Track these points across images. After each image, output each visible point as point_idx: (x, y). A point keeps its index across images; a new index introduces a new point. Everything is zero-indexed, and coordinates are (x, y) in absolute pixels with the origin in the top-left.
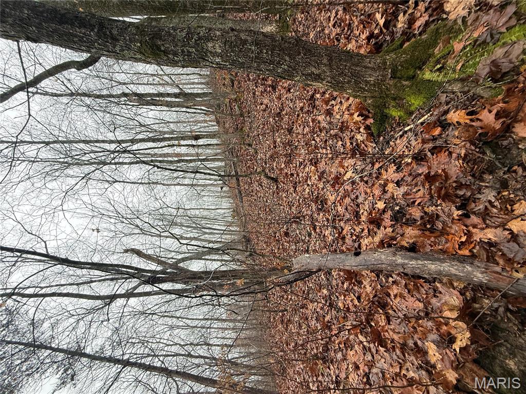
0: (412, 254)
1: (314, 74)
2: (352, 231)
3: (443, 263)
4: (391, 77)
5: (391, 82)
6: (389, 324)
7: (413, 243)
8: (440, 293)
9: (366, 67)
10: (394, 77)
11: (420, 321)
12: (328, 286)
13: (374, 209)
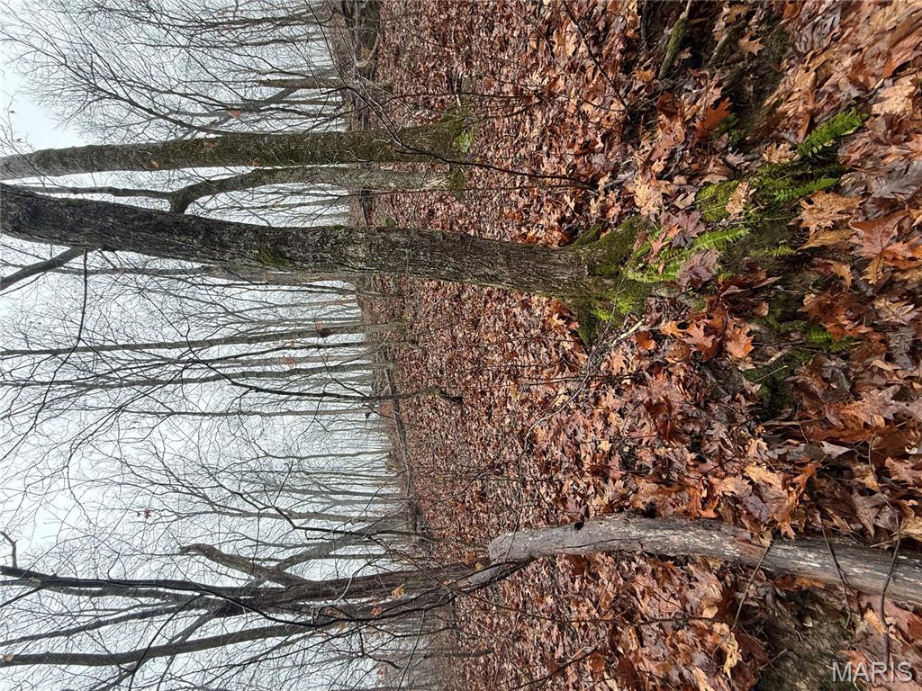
0: (649, 521)
1: (488, 275)
2: (575, 487)
3: (686, 531)
4: (589, 274)
5: (590, 281)
6: (643, 646)
7: (651, 503)
8: (696, 580)
9: (555, 264)
10: (592, 274)
11: (679, 633)
12: (553, 589)
13: (598, 452)
